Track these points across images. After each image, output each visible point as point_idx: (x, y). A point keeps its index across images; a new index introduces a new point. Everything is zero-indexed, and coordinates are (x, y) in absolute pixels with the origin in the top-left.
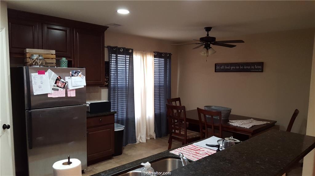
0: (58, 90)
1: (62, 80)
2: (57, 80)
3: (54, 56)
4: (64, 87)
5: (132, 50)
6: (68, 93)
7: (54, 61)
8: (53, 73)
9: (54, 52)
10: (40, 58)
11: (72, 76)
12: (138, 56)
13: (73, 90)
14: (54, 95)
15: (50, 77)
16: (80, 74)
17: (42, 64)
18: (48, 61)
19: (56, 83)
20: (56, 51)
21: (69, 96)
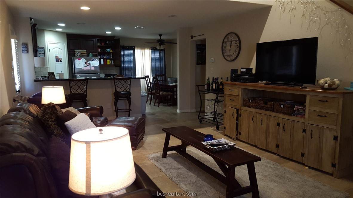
0: (86, 66)
1: (88, 62)
2: (86, 63)
3: (86, 52)
4: (89, 66)
5: (134, 47)
6: (91, 68)
7: (86, 54)
8: (84, 59)
9: (86, 51)
10: (79, 53)
11: (93, 60)
12: (138, 50)
13: (93, 67)
14: (85, 69)
15: (83, 61)
16: (96, 60)
17: (79, 56)
18: (83, 54)
19: (85, 64)
20: (87, 50)
21: (91, 69)
